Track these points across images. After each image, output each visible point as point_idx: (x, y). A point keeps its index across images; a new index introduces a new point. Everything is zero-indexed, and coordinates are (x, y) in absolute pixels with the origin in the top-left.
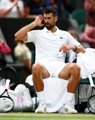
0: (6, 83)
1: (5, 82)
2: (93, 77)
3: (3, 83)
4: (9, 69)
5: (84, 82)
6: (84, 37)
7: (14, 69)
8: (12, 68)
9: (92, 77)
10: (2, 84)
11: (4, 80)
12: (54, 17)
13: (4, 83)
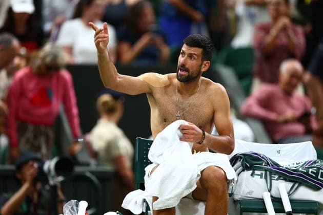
0: (78, 210)
1: (77, 206)
2: (274, 196)
3: (72, 208)
4: (82, 178)
5: (253, 207)
6: (250, 106)
7: (94, 178)
8: (88, 175)
9: (271, 196)
10: (70, 211)
11: (73, 201)
12: (203, 60)
13: (75, 208)
